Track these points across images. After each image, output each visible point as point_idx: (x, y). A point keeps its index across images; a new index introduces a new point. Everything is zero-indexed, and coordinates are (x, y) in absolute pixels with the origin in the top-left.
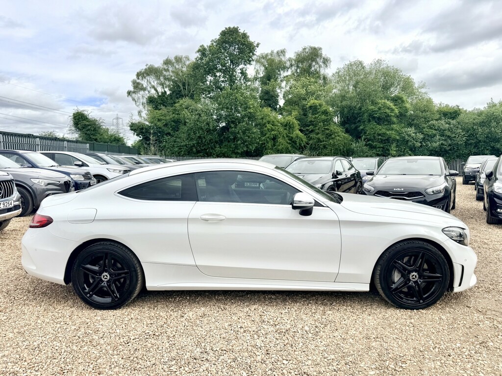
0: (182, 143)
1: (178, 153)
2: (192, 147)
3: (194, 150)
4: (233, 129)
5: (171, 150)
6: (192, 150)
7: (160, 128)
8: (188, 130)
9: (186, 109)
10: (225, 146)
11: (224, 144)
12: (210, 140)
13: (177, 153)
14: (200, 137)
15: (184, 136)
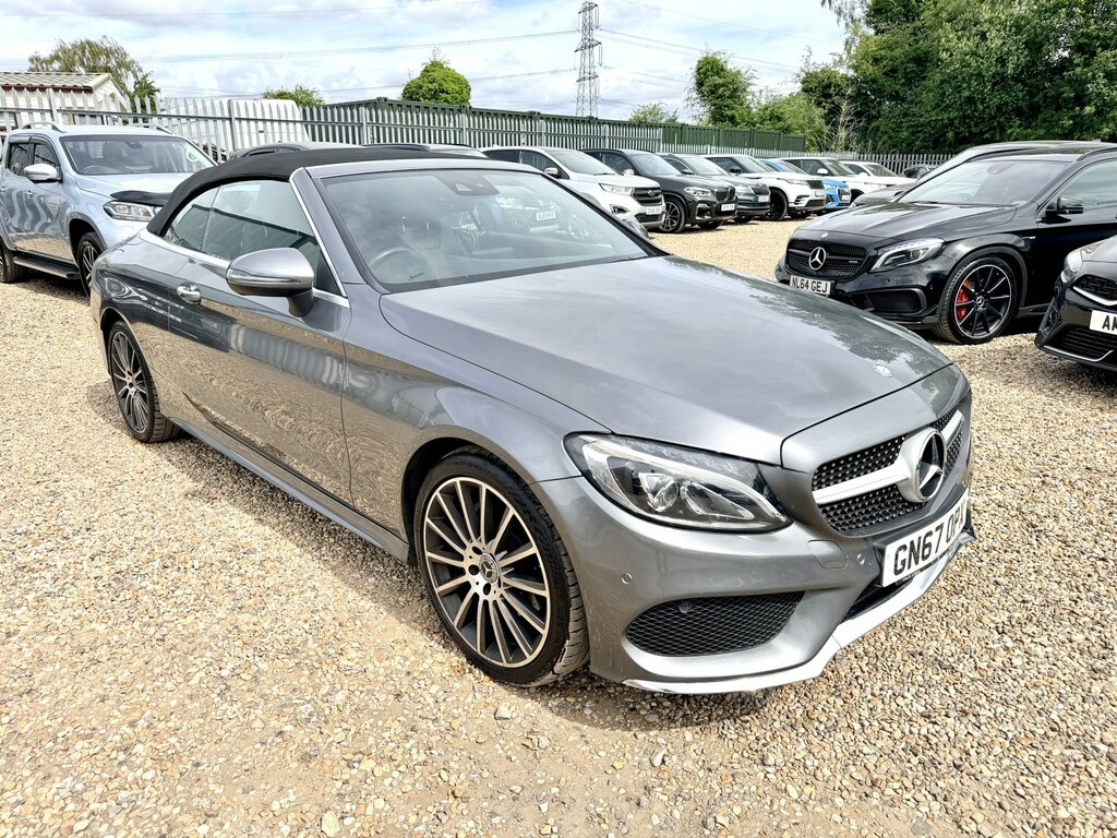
0: (921, 116)
1: (908, 145)
2: (946, 126)
3: (950, 135)
4: (1078, 70)
5: (890, 138)
6: (944, 134)
7: (874, 81)
8: (943, 82)
9: (949, 21)
10: (1045, 120)
11: (1041, 117)
12: (999, 108)
13: (904, 145)
14: (970, 100)
15: (929, 98)
